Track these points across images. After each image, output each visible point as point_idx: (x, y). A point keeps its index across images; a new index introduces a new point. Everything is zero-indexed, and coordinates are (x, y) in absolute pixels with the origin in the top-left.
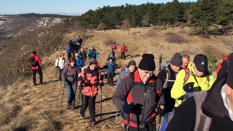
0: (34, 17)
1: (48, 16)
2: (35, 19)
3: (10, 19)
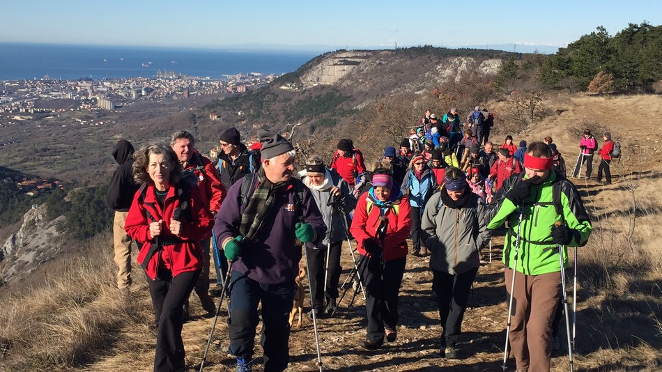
0: (429, 57)
1: (468, 55)
2: (431, 61)
3: (367, 62)
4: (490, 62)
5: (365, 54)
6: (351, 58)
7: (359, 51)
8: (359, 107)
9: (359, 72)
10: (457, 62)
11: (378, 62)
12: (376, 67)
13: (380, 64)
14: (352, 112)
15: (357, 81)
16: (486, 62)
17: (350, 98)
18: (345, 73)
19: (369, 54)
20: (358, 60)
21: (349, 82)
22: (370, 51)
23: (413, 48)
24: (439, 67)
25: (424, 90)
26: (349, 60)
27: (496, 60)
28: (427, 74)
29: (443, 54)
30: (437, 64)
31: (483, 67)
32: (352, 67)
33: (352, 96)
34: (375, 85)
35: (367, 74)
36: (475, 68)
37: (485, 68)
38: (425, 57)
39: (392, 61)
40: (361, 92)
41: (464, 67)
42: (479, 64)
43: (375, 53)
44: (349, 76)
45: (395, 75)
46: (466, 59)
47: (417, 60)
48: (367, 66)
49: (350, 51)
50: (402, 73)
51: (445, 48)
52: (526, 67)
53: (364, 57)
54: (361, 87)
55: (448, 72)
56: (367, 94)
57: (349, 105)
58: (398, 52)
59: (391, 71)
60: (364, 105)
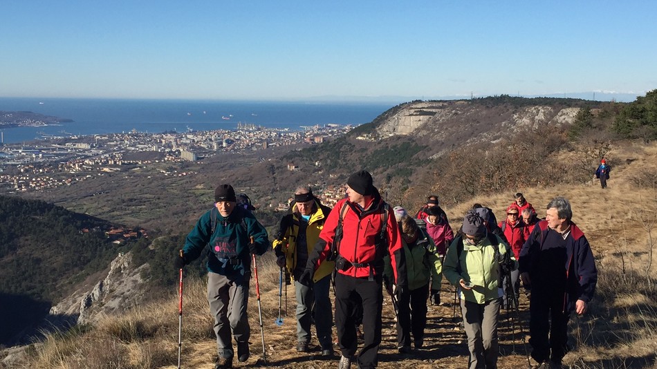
0: (506, 107)
1: (546, 104)
2: (508, 110)
3: (443, 112)
4: (568, 110)
5: (441, 104)
6: (427, 108)
7: (435, 101)
8: (435, 157)
9: (435, 122)
10: (534, 111)
11: (453, 111)
12: (452, 116)
13: (456, 114)
14: (428, 161)
15: (433, 131)
16: (564, 111)
17: (426, 148)
18: (421, 123)
19: (445, 104)
20: (434, 110)
21: (425, 132)
22: (446, 101)
23: (489, 98)
24: (515, 116)
25: (500, 139)
26: (424, 110)
27: (574, 109)
28: (504, 123)
29: (520, 103)
30: (514, 113)
31: (561, 116)
32: (428, 117)
33: (427, 146)
34: (451, 134)
35: (442, 125)
36: (553, 117)
37: (563, 117)
38: (501, 107)
39: (468, 111)
40: (438, 142)
41: (541, 116)
42: (556, 113)
43: (451, 103)
44: (425, 126)
45: (471, 125)
46: (543, 108)
47: (493, 110)
48: (443, 116)
49: (426, 102)
50: (478, 122)
51: (521, 98)
52: (602, 116)
53: (440, 108)
54: (437, 137)
55: (526, 121)
56: (443, 143)
57: (425, 154)
58: (474, 102)
59: (467, 121)
60: (440, 154)
